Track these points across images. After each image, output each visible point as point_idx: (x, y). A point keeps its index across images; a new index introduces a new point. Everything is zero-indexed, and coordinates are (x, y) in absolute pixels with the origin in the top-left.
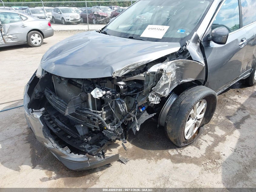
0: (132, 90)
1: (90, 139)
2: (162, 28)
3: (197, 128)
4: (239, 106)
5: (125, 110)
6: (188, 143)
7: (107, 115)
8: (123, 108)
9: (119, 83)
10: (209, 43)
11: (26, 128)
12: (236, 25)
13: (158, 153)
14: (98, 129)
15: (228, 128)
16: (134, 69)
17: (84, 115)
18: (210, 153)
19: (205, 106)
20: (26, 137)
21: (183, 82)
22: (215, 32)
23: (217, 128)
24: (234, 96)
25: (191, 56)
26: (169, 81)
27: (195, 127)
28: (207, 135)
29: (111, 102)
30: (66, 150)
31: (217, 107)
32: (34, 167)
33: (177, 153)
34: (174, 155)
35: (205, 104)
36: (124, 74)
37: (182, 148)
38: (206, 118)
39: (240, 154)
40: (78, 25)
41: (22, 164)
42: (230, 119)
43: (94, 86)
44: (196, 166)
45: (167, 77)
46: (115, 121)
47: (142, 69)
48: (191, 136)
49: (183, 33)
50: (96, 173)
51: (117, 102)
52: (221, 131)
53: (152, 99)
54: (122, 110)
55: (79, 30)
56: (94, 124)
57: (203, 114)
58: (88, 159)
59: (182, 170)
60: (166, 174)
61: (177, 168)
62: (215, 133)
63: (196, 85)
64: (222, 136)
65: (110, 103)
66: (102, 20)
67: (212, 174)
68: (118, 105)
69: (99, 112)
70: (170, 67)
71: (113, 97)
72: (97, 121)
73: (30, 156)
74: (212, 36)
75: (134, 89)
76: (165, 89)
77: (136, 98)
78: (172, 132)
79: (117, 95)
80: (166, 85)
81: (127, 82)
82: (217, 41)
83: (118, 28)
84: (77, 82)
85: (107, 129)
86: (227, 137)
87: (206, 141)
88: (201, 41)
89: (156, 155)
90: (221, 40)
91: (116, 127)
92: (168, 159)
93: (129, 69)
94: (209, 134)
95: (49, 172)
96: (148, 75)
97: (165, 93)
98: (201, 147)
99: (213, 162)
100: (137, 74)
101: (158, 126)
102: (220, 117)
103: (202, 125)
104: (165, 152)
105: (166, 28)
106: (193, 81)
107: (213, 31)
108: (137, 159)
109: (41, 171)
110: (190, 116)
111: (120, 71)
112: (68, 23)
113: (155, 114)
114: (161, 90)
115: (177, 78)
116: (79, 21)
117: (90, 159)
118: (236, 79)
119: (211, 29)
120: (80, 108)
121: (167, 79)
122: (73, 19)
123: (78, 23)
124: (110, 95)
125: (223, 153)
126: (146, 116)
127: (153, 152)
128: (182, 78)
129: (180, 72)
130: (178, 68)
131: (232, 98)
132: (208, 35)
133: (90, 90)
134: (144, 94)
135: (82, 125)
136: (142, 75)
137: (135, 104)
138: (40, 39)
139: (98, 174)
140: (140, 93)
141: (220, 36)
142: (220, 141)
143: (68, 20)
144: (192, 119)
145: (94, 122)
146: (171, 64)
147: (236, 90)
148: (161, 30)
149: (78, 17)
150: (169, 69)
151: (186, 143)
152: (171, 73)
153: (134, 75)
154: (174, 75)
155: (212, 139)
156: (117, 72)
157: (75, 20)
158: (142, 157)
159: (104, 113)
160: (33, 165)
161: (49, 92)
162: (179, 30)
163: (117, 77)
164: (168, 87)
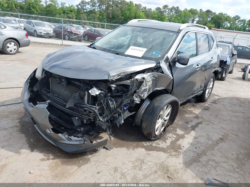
0: (120, 92)
1: (82, 129)
2: (142, 50)
3: (163, 128)
4: (195, 115)
5: (114, 106)
6: (157, 138)
7: (99, 110)
8: (113, 105)
9: (112, 85)
10: (175, 64)
11: (17, 122)
12: (192, 54)
13: (135, 144)
14: (92, 120)
15: (186, 130)
16: (124, 75)
17: (81, 109)
18: (174, 145)
19: (170, 110)
20: (19, 129)
21: (156, 90)
22: (180, 56)
23: (178, 130)
24: (191, 108)
25: (163, 71)
26: (147, 87)
27: (162, 127)
28: (171, 133)
29: (104, 99)
30: (64, 136)
31: (178, 115)
32: (32, 151)
33: (149, 145)
34: (147, 146)
35: (170, 108)
36: (117, 78)
37: (152, 141)
38: (170, 121)
39: (194, 146)
40: (50, 39)
41: (21, 149)
42: (187, 124)
43: (92, 86)
44: (163, 153)
45: (147, 84)
46: (104, 115)
47: (128, 77)
48: (159, 133)
49: (157, 54)
50: (87, 156)
51: (109, 100)
52: (181, 131)
53: (136, 98)
54: (112, 106)
55: (53, 44)
56: (89, 116)
57: (168, 117)
58: (84, 142)
59: (153, 155)
60: (141, 158)
61: (150, 154)
62: (177, 132)
63: (165, 93)
64: (182, 134)
65: (102, 100)
66: (74, 37)
67: (175, 158)
68: (109, 102)
69: (94, 106)
70: (149, 77)
71: (105, 96)
72: (92, 114)
73: (27, 143)
74: (178, 59)
75: (121, 91)
76: (145, 93)
77: (123, 98)
78: (146, 127)
79: (109, 94)
80: (145, 90)
81: (117, 85)
82: (181, 62)
83: (103, 46)
84: (76, 83)
85: (99, 120)
86: (186, 135)
87: (170, 137)
88: (170, 62)
89: (133, 145)
90: (184, 62)
91: (106, 119)
92: (143, 148)
93: (120, 75)
94: (172, 133)
95: (47, 155)
96: (133, 82)
97: (144, 96)
98: (167, 141)
99: (176, 151)
100: (125, 80)
101: (134, 124)
102: (180, 122)
103: (167, 126)
104: (140, 143)
105: (145, 50)
106: (163, 90)
107: (178, 56)
108: (119, 147)
109: (39, 153)
110: (159, 117)
111: (114, 76)
112: (41, 36)
113: (135, 112)
114: (142, 93)
115: (152, 87)
116: (52, 35)
117: (85, 142)
118: (193, 94)
119: (177, 54)
120: (78, 103)
121: (146, 86)
122: (45, 33)
123: (50, 37)
124: (104, 94)
125: (183, 146)
126: (127, 114)
127: (130, 143)
128: (156, 86)
129: (155, 81)
130: (154, 78)
131: (189, 109)
132: (175, 58)
133: (88, 90)
134: (128, 96)
135: (77, 118)
136: (129, 81)
137: (121, 103)
138: (16, 47)
139: (89, 157)
140: (126, 94)
141: (184, 59)
142: (181, 138)
143: (41, 33)
144: (161, 119)
145: (90, 114)
146: (150, 75)
147: (192, 104)
148: (141, 51)
149: (51, 32)
150: (148, 78)
151: (156, 138)
152: (149, 82)
153: (123, 81)
154: (151, 84)
155: (175, 136)
156: (112, 76)
157: (48, 34)
158: (122, 146)
159: (98, 108)
160: (31, 150)
161: (47, 91)
162: (154, 52)
163: (112, 80)
164: (146, 92)
